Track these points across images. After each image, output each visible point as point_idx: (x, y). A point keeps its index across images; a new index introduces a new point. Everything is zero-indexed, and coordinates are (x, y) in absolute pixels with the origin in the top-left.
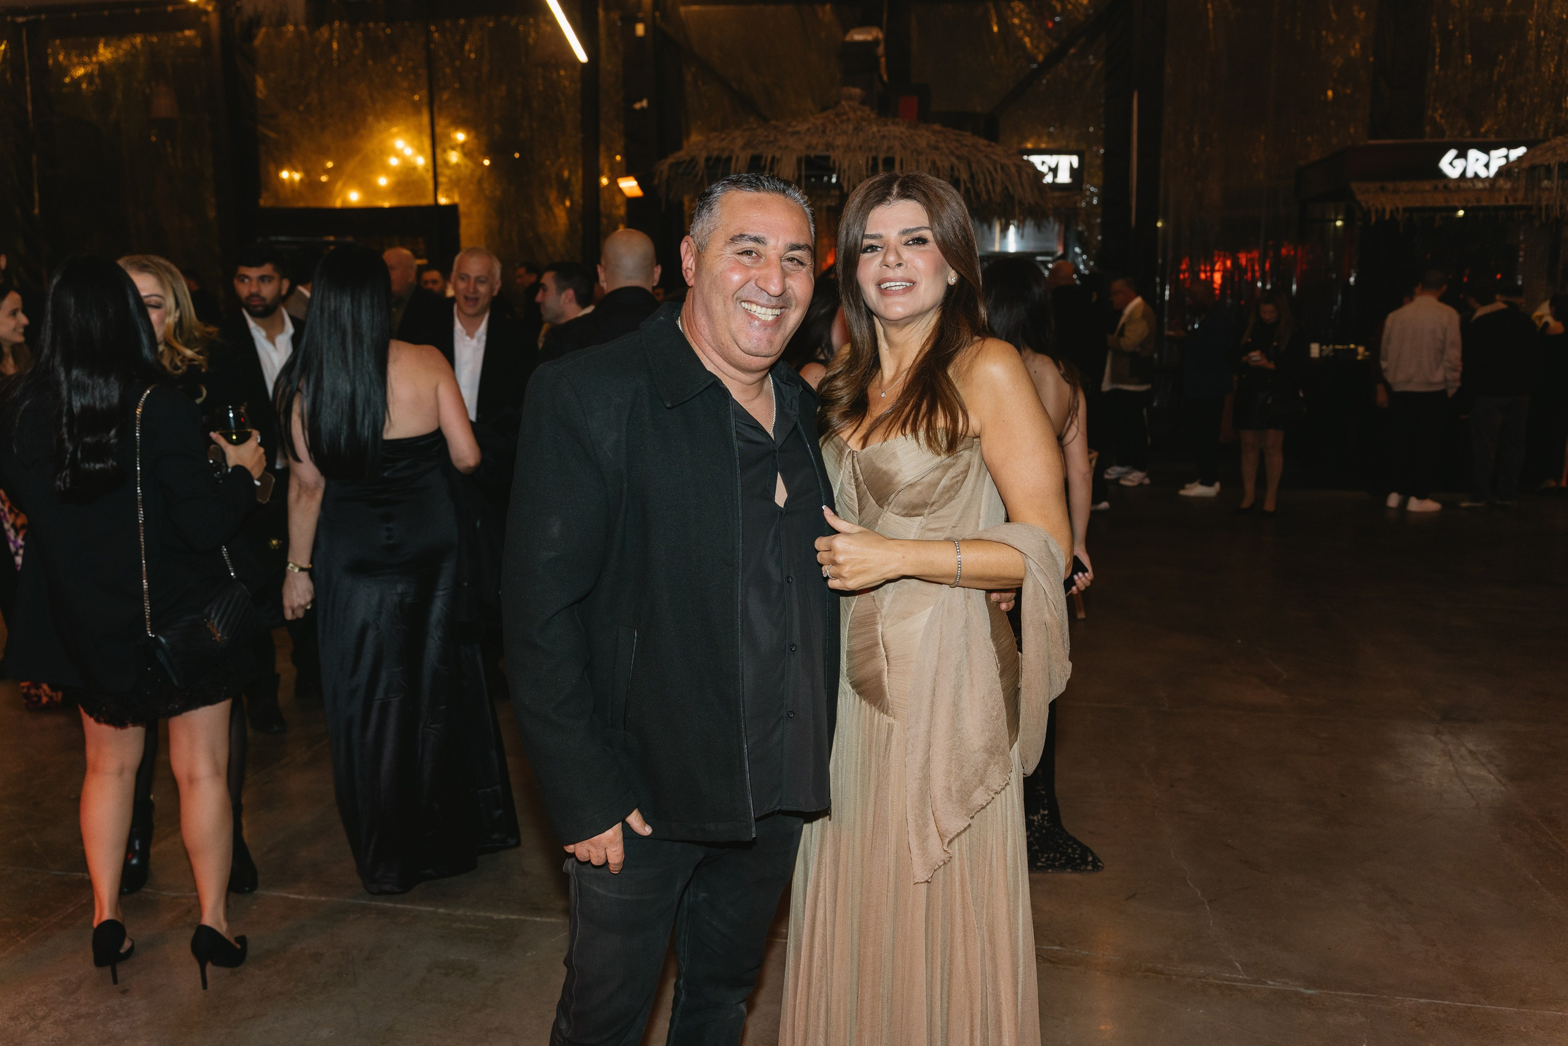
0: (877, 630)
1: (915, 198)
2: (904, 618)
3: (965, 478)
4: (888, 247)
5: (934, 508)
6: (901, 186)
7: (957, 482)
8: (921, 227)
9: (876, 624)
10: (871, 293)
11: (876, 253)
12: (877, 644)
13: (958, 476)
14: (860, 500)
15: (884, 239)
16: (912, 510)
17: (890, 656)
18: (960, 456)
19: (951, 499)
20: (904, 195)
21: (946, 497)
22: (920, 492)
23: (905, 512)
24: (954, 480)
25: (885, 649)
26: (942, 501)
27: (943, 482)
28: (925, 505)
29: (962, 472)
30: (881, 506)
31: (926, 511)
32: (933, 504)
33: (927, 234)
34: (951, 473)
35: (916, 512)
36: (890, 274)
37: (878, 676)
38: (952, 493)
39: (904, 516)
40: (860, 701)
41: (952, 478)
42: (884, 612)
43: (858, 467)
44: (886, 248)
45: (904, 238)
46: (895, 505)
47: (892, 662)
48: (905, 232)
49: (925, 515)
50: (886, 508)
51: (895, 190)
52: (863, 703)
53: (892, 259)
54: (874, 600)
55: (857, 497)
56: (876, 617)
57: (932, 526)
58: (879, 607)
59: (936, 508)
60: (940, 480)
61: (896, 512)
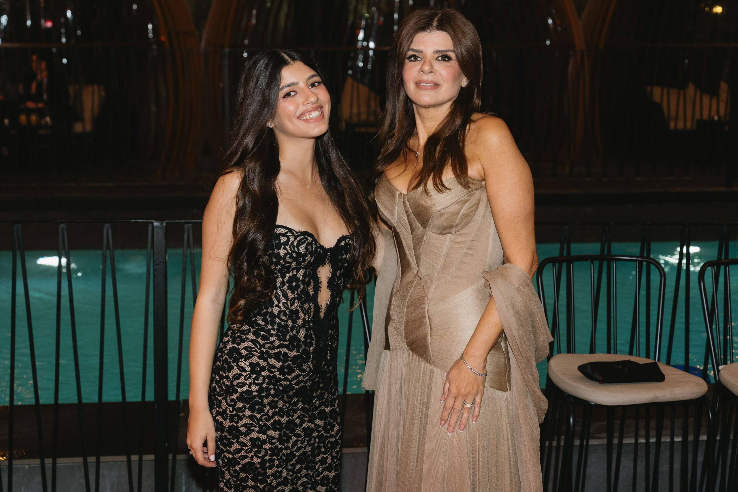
0: (425, 308)
1: (446, 31)
2: (442, 300)
3: (477, 208)
4: (425, 60)
5: (458, 228)
6: (439, 21)
7: (472, 211)
8: (448, 50)
9: (424, 304)
10: (411, 88)
11: (417, 62)
12: (425, 317)
13: (472, 207)
14: (411, 225)
15: (423, 54)
16: (445, 230)
17: (432, 325)
18: (474, 194)
19: (468, 222)
20: (440, 27)
21: (465, 221)
22: (447, 219)
23: (439, 232)
24: (470, 210)
25: (429, 320)
26: (463, 224)
27: (463, 211)
28: (451, 227)
29: (475, 205)
30: (425, 228)
31: (453, 231)
32: (457, 226)
33: (452, 55)
34: (467, 205)
35: (446, 231)
36: (425, 77)
37: (425, 337)
38: (469, 218)
39: (439, 234)
40: (413, 355)
41: (468, 209)
42: (429, 296)
43: (408, 204)
44: (423, 60)
45: (437, 55)
46: (432, 228)
47: (434, 329)
48: (437, 52)
49: (453, 233)
50: (427, 229)
51: (435, 23)
52: (415, 356)
53: (427, 68)
54: (424, 289)
55: (409, 223)
56: (424, 299)
57: (458, 240)
58: (427, 293)
59: (459, 228)
60: (460, 210)
61: (434, 231)
